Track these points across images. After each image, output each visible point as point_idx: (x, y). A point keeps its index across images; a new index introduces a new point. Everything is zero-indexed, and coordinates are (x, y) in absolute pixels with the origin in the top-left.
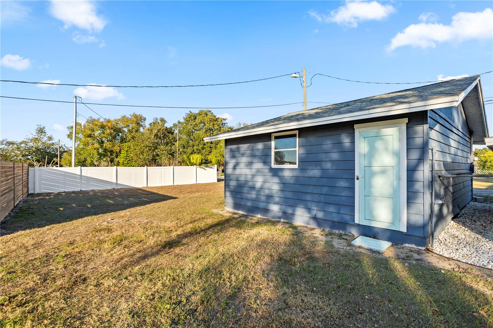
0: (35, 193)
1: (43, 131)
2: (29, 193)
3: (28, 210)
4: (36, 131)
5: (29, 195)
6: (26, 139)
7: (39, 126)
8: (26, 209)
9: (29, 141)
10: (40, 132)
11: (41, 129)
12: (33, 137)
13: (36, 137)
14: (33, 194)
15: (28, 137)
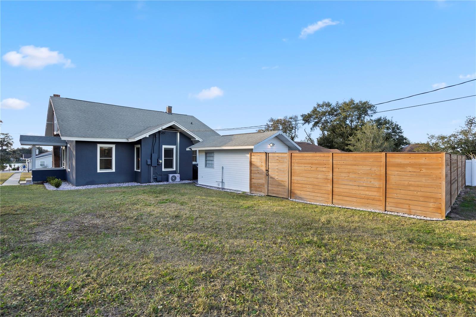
0: (473, 186)
1: (473, 122)
2: (466, 185)
3: (473, 202)
4: (465, 123)
5: (466, 187)
6: (456, 132)
7: (469, 117)
8: (470, 200)
9: (458, 134)
10: (470, 123)
11: (471, 120)
12: (462, 130)
13: (465, 129)
14: (470, 186)
15: (457, 130)
